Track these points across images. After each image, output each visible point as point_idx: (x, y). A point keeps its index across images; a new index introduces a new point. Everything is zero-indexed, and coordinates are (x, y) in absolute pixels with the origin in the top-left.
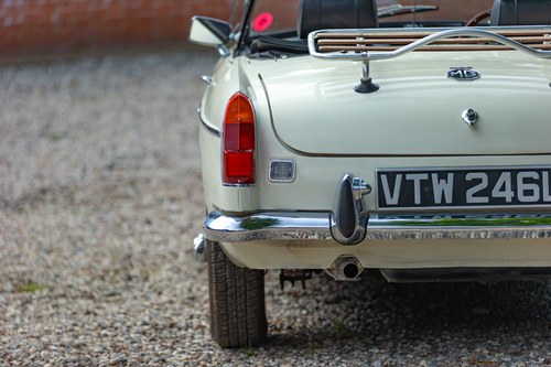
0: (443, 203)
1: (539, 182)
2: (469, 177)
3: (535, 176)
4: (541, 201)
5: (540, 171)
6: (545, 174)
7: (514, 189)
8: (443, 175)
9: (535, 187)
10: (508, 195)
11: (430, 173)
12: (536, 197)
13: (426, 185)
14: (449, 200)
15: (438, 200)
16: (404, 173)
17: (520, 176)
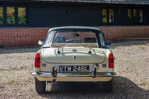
0: (69, 71)
1: (85, 68)
2: (74, 67)
3: (84, 67)
4: (85, 71)
5: (85, 66)
6: (86, 67)
7: (81, 69)
8: (69, 66)
9: (84, 69)
10: (80, 70)
11: (67, 66)
12: (84, 70)
13: (67, 68)
14: (70, 71)
15: (68, 71)
16: (63, 66)
17: (82, 67)
